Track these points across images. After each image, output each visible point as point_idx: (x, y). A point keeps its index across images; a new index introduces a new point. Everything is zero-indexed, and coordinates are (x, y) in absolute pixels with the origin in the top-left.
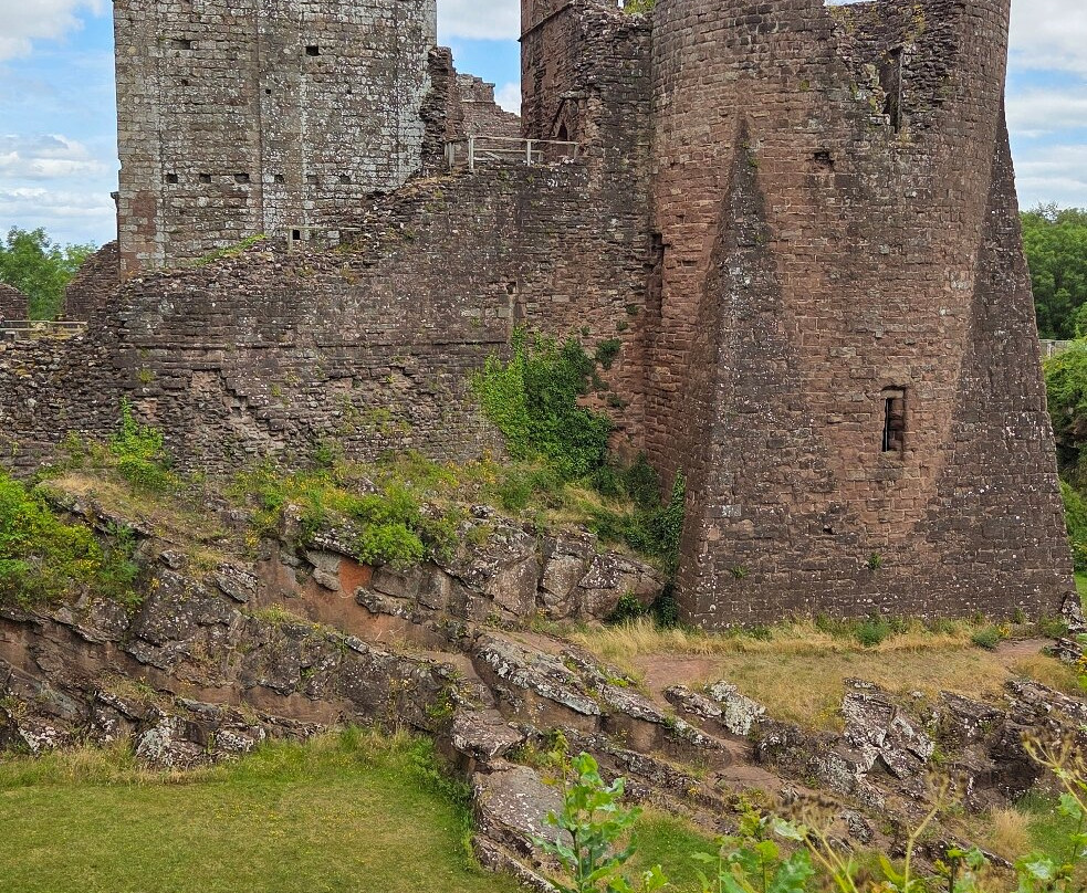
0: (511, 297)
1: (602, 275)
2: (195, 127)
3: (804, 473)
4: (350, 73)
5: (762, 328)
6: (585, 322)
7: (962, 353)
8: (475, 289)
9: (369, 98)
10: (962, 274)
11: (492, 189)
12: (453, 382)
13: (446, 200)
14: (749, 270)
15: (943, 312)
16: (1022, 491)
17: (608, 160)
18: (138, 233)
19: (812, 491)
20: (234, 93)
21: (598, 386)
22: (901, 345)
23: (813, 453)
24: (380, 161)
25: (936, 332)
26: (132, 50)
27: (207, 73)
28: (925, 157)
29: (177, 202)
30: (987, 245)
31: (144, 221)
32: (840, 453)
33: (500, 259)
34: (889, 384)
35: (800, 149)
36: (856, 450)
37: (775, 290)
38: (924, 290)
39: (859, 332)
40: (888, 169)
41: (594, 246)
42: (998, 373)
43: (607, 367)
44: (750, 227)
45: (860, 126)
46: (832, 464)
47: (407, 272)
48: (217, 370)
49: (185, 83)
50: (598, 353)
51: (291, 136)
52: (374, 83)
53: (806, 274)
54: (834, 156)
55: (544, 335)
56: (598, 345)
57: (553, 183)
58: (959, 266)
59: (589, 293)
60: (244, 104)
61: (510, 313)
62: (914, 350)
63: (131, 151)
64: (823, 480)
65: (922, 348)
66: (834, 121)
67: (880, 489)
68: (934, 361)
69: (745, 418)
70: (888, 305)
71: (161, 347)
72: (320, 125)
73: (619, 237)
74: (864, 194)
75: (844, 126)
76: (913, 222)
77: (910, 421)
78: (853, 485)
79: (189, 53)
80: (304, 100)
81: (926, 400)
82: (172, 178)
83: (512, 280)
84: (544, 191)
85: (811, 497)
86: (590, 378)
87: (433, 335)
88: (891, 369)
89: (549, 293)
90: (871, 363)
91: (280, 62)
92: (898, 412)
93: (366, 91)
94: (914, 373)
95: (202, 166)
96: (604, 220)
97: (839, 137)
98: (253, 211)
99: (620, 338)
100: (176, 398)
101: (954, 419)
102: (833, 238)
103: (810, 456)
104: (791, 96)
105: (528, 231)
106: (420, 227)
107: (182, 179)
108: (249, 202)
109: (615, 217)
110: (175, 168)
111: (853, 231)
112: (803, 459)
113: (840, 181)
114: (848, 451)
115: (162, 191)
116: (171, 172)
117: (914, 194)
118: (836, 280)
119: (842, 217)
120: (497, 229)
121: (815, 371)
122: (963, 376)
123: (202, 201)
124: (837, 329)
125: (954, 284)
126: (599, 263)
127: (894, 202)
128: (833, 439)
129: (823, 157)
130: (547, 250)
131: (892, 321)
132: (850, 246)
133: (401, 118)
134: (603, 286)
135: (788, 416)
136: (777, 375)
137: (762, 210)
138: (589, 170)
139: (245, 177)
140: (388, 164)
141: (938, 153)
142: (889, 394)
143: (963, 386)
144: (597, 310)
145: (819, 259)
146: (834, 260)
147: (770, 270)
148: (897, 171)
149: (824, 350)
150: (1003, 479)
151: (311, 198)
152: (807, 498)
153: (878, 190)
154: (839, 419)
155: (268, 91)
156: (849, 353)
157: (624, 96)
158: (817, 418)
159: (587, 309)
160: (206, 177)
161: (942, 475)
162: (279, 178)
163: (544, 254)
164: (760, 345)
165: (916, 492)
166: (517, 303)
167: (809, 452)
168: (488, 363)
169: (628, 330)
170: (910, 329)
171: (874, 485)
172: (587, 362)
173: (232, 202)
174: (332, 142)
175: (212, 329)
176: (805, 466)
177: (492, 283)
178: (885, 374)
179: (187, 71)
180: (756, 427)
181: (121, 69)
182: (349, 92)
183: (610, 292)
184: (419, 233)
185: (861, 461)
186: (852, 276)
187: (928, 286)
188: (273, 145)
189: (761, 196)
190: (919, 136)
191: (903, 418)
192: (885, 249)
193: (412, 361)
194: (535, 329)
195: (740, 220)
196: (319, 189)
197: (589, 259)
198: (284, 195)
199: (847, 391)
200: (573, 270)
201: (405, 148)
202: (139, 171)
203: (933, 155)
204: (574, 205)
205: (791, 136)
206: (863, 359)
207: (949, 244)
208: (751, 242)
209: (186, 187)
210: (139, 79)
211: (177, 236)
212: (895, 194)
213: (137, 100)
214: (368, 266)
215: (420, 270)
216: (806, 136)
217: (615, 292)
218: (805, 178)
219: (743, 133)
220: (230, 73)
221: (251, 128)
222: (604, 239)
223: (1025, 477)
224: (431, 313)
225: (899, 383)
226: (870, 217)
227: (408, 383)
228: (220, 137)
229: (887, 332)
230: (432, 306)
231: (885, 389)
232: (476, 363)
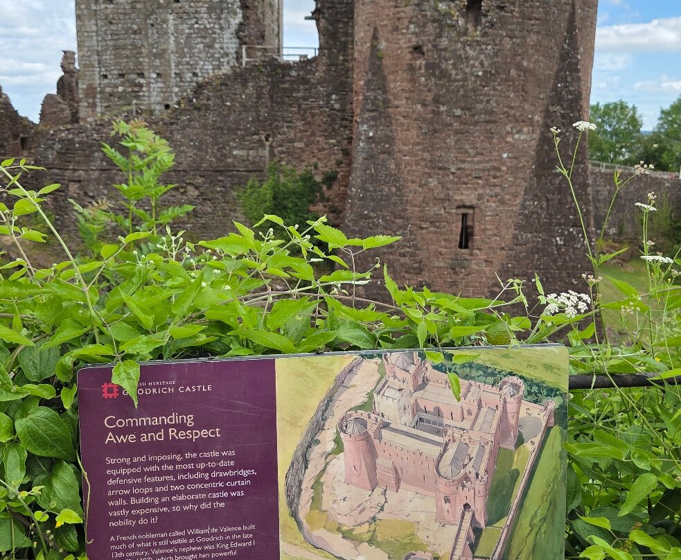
0: (267, 143)
1: (326, 131)
2: (116, 48)
3: (403, 260)
4: (197, 12)
5: (379, 164)
6: (315, 160)
7: (525, 184)
8: (242, 138)
9: (208, 26)
10: (525, 129)
11: (254, 77)
12: (224, 194)
13: (221, 85)
14: (373, 126)
15: (505, 156)
16: (566, 283)
17: (329, 58)
18: (87, 107)
19: (406, 272)
20: (135, 27)
21: (323, 199)
22: (470, 178)
23: (409, 247)
24: (214, 63)
25: (498, 169)
26: (83, 6)
27: (122, 17)
28: (489, 47)
29: (108, 90)
30: (552, 109)
31: (91, 101)
32: (427, 249)
33: (259, 121)
34: (461, 204)
35: (405, 46)
36: (438, 247)
37: (390, 140)
38: (490, 139)
39: (440, 168)
40: (460, 56)
41: (321, 112)
42: (552, 200)
43: (329, 188)
44: (376, 98)
45: (441, 28)
46: (422, 255)
47: (196, 128)
48: (79, 181)
49: (111, 23)
50: (323, 179)
51: (164, 51)
52: (211, 18)
53: (408, 130)
54: (425, 49)
55: (290, 167)
56: (323, 174)
57: (294, 73)
58: (522, 124)
59: (318, 141)
60: (140, 33)
61: (266, 153)
62: (480, 182)
63: (83, 62)
64: (415, 265)
65: (486, 180)
66: (425, 25)
67: (454, 273)
68: (498, 190)
69: (364, 223)
70: (461, 150)
71: (55, 168)
72: (181, 43)
73: (337, 106)
74: (444, 74)
75: (430, 28)
76: (479, 93)
77: (477, 229)
78: (436, 270)
79: (112, 6)
80: (172, 29)
81: (490, 216)
82: (105, 77)
83: (268, 133)
84: (288, 78)
85: (406, 275)
86: (318, 194)
87: (214, 165)
88: (462, 194)
89: (291, 141)
90: (448, 189)
91: (158, 8)
92: (470, 223)
93: (206, 22)
94: (480, 197)
95: (120, 70)
96: (327, 96)
97: (427, 35)
98: (147, 94)
99: (338, 170)
100: (61, 196)
101: (515, 229)
102: (424, 105)
103: (407, 249)
104: (400, 9)
105: (278, 103)
106: (205, 102)
107: (110, 77)
108: (144, 89)
109: (334, 94)
110: (106, 71)
111: (436, 101)
112: (402, 251)
113: (428, 66)
114: (433, 248)
115: (100, 84)
116: (105, 73)
117: (480, 74)
118: (425, 133)
119: (429, 91)
120: (256, 102)
121: (413, 193)
122: (525, 201)
123: (120, 89)
124: (426, 166)
125: (517, 136)
126: (324, 123)
127: (465, 79)
128: (423, 239)
129: (417, 49)
130: (290, 115)
131: (463, 162)
132: (434, 110)
133: (225, 37)
134: (327, 138)
135: (393, 222)
136: (387, 196)
137: (384, 87)
138: (317, 65)
139: (141, 75)
140: (219, 65)
141: (501, 44)
142: (464, 211)
143: (524, 207)
144: (323, 152)
145: (416, 119)
146: (424, 120)
147: (388, 127)
148: (467, 58)
149: (418, 180)
150: (551, 273)
151: (177, 86)
152: (404, 277)
153: (454, 72)
154: (426, 226)
155: (152, 25)
156: (433, 182)
157: (339, 16)
158: (413, 225)
159: (316, 151)
160: (122, 75)
161: (503, 267)
162: (159, 75)
163: (288, 117)
164: (377, 176)
165: (482, 278)
166: (271, 147)
167: (407, 246)
168: (249, 183)
169: (343, 165)
170: (477, 167)
171: (450, 270)
172: (316, 184)
173: (136, 89)
174: (188, 53)
175: (77, 159)
176: (403, 255)
177: (254, 135)
178: (458, 198)
179: (111, 16)
180: (371, 228)
181: (78, 17)
182: (197, 23)
183: (331, 141)
184: (204, 104)
185: (441, 254)
186: (435, 131)
187: (492, 138)
188: (155, 55)
189: (384, 78)
190: (486, 33)
191: (472, 227)
192: (458, 112)
193: (200, 180)
194: (284, 163)
195: (369, 94)
196: (181, 81)
197: (318, 120)
198: (161, 85)
199: (432, 207)
200: (307, 127)
201: (227, 55)
202: (88, 73)
203: (496, 45)
204: (307, 86)
205: (400, 37)
206: (443, 187)
207: (512, 108)
208: (375, 108)
209: (113, 81)
210: (86, 22)
211: (108, 109)
212: (465, 73)
213: (86, 34)
214: (172, 124)
215: (205, 127)
216: (408, 36)
217: (334, 141)
218: (408, 64)
219: (375, 37)
220: (133, 16)
221: (144, 47)
222: (327, 107)
223: (568, 273)
224: (213, 152)
225: (468, 203)
226: (448, 90)
227: (197, 193)
228: (128, 52)
229: (459, 169)
230: (213, 148)
231: (458, 207)
232: (241, 182)
